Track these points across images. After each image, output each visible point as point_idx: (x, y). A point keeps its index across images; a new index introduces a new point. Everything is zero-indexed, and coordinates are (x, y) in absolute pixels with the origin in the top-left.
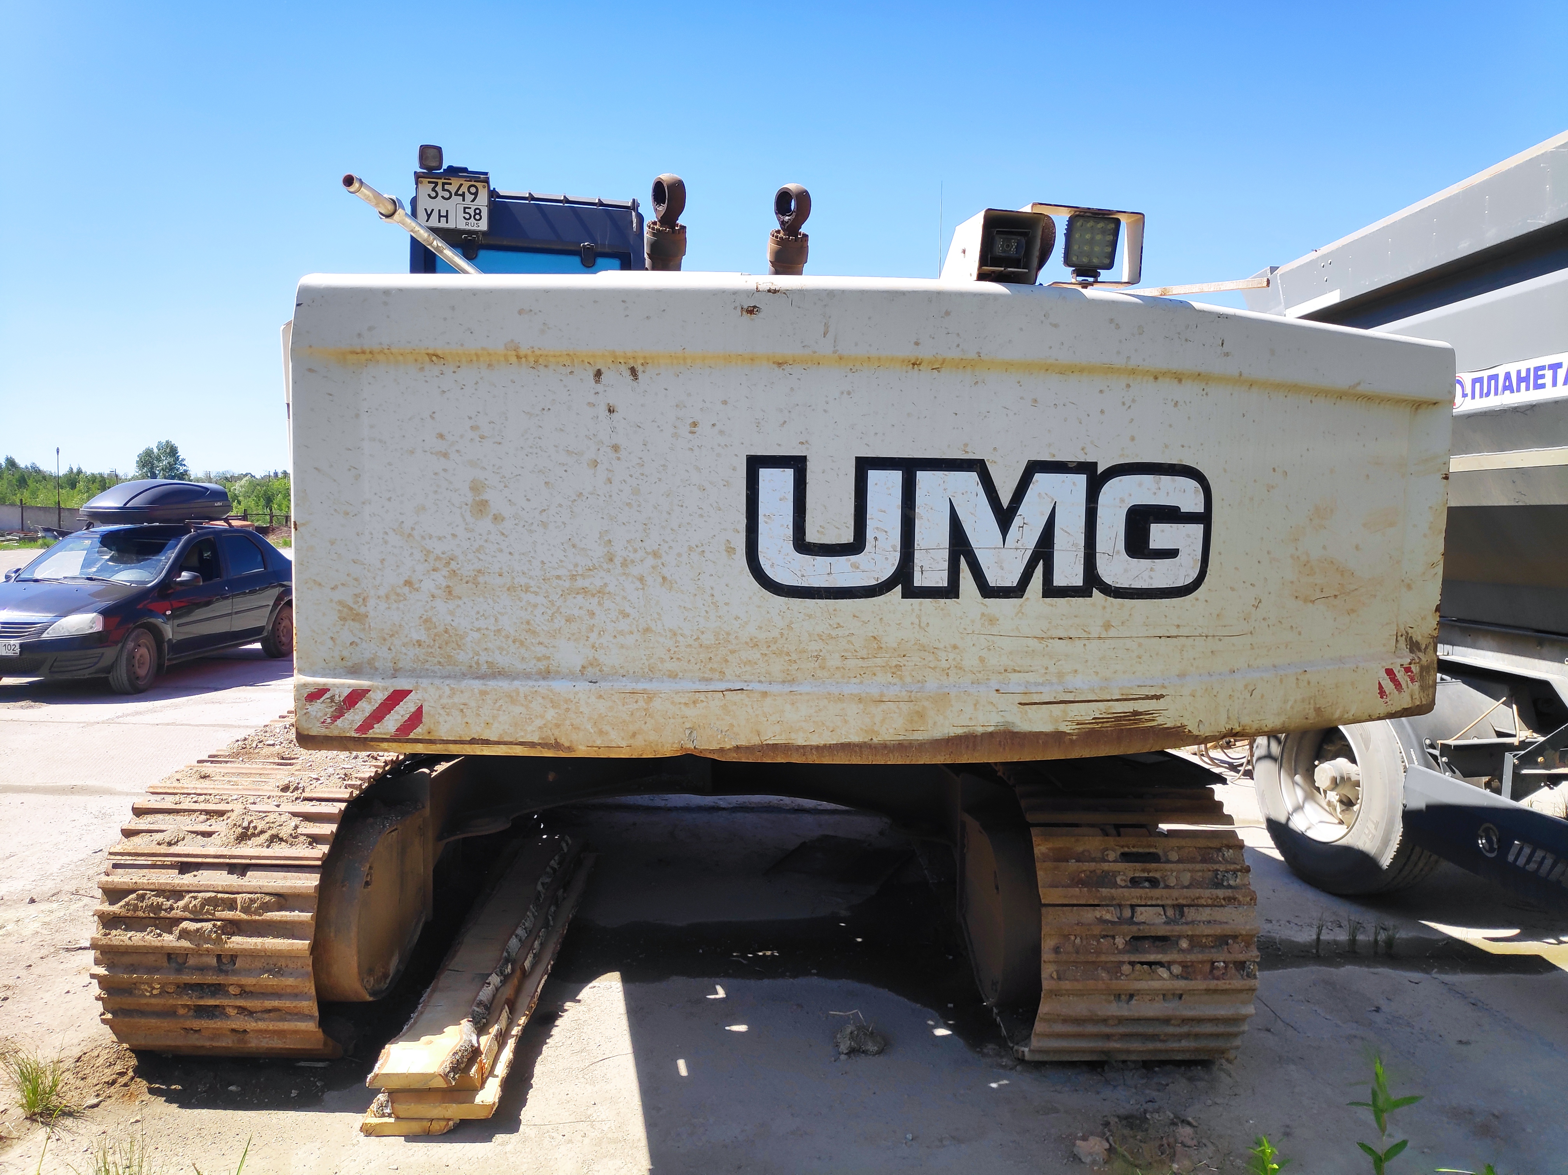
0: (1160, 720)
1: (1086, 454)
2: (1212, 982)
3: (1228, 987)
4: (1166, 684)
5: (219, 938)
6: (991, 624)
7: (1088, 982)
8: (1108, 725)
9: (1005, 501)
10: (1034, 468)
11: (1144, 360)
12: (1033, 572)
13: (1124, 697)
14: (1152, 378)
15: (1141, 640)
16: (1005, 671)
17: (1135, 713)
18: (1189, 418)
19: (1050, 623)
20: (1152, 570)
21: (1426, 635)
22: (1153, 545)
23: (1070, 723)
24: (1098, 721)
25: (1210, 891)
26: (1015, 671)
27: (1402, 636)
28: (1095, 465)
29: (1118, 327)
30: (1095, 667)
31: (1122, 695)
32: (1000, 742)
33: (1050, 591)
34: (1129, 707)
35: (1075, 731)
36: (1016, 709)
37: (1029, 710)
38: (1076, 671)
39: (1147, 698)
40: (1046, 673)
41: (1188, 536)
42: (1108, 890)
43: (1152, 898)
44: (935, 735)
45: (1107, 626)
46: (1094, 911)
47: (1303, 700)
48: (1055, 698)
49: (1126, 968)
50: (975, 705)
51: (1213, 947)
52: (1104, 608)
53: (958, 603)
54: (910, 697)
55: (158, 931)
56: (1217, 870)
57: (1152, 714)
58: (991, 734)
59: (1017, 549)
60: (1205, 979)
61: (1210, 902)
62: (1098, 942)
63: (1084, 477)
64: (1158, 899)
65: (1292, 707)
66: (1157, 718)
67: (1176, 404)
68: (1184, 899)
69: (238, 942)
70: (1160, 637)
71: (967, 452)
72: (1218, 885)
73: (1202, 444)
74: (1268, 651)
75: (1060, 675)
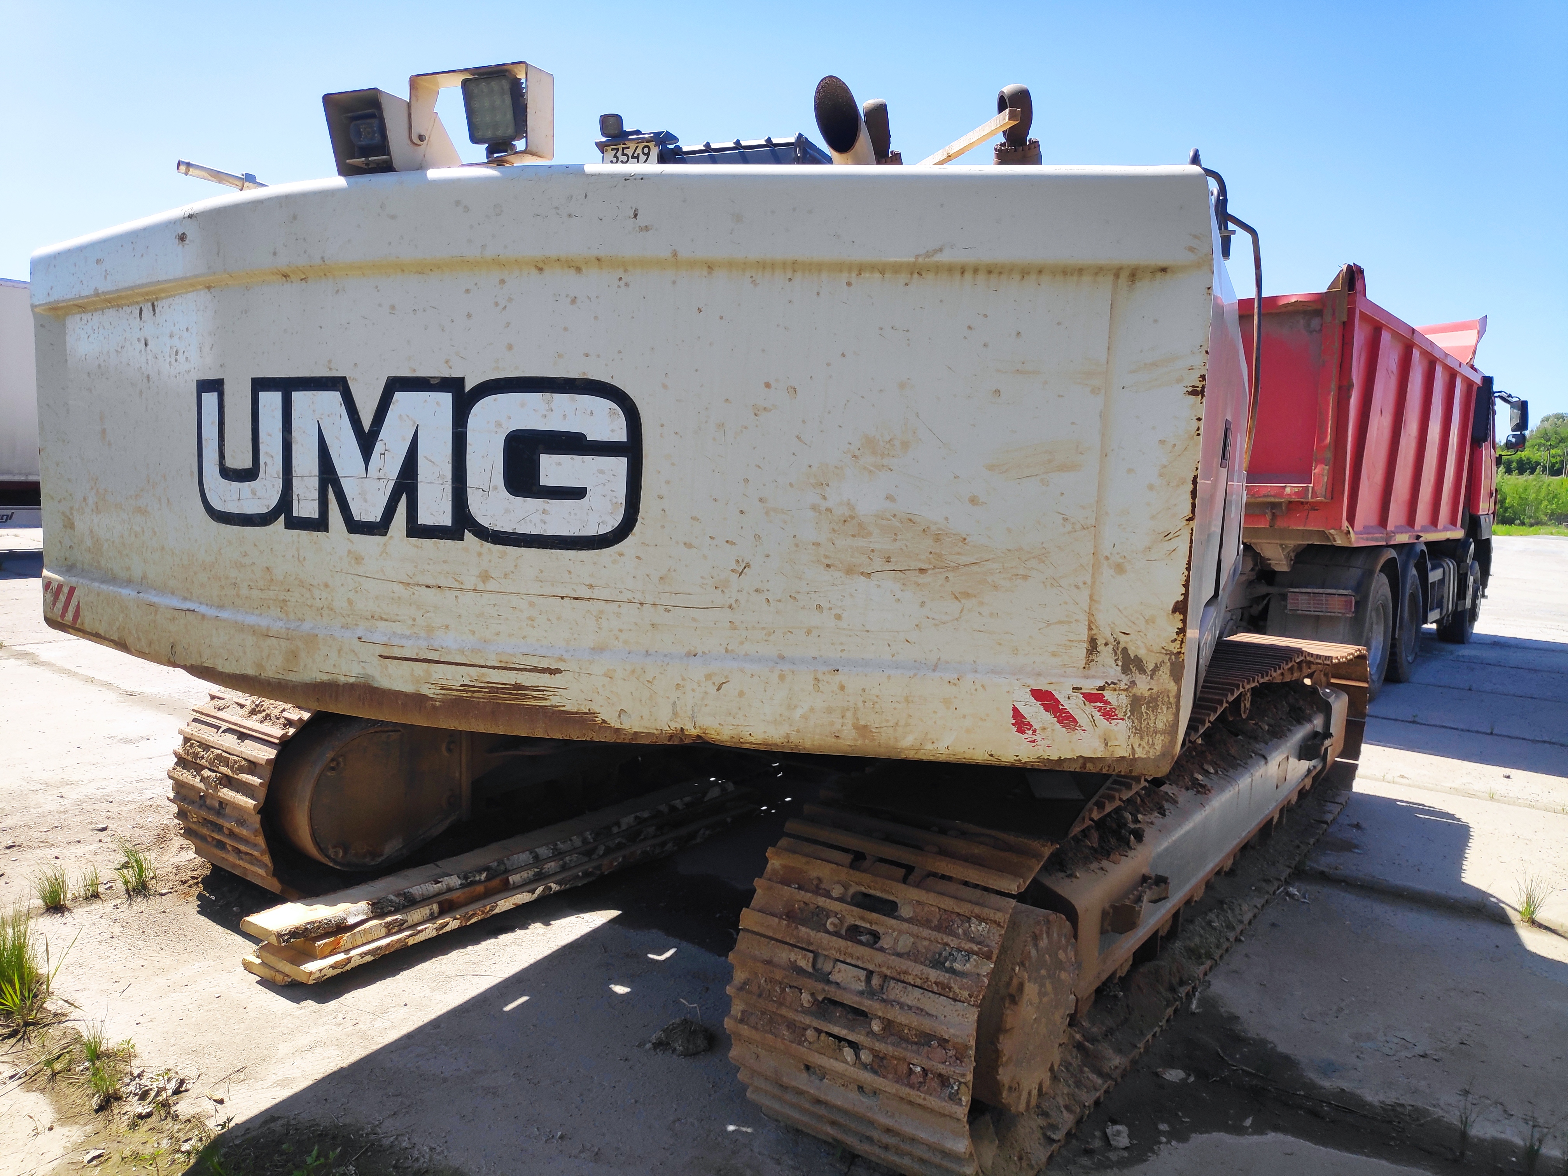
0: (554, 701)
1: (451, 368)
2: (903, 1088)
3: (921, 1101)
4: (566, 656)
5: (216, 786)
6: (357, 563)
7: (766, 1035)
8: (480, 695)
9: (367, 423)
10: (395, 385)
11: (506, 247)
12: (397, 507)
13: (503, 665)
14: (534, 271)
15: (535, 599)
16: (373, 617)
17: (518, 687)
18: (596, 318)
19: (416, 567)
20: (544, 512)
21: (1156, 648)
22: (544, 481)
23: (433, 686)
24: (467, 688)
25: (923, 967)
26: (381, 618)
27: (1106, 644)
28: (461, 381)
29: (467, 209)
30: (470, 624)
31: (501, 662)
32: (360, 695)
33: (416, 530)
34: (511, 678)
35: (439, 697)
36: (376, 661)
37: (389, 665)
38: (447, 627)
39: (535, 670)
40: (414, 625)
41: (602, 472)
42: (808, 930)
43: (851, 955)
44: (305, 678)
45: (485, 577)
46: (790, 951)
47: (829, 711)
48: (417, 654)
49: (810, 1033)
50: (339, 651)
51: (916, 1043)
52: (480, 554)
53: (327, 537)
54: (287, 634)
55: (195, 773)
56: (946, 944)
57: (543, 691)
58: (352, 686)
59: (379, 479)
60: (897, 1082)
61: (919, 982)
62: (783, 990)
63: (449, 396)
64: (858, 958)
65: (804, 717)
66: (550, 697)
67: (574, 301)
68: (888, 968)
69: (227, 793)
70: (562, 598)
71: (331, 369)
72: (937, 963)
73: (620, 352)
74: (769, 635)
75: (430, 629)
